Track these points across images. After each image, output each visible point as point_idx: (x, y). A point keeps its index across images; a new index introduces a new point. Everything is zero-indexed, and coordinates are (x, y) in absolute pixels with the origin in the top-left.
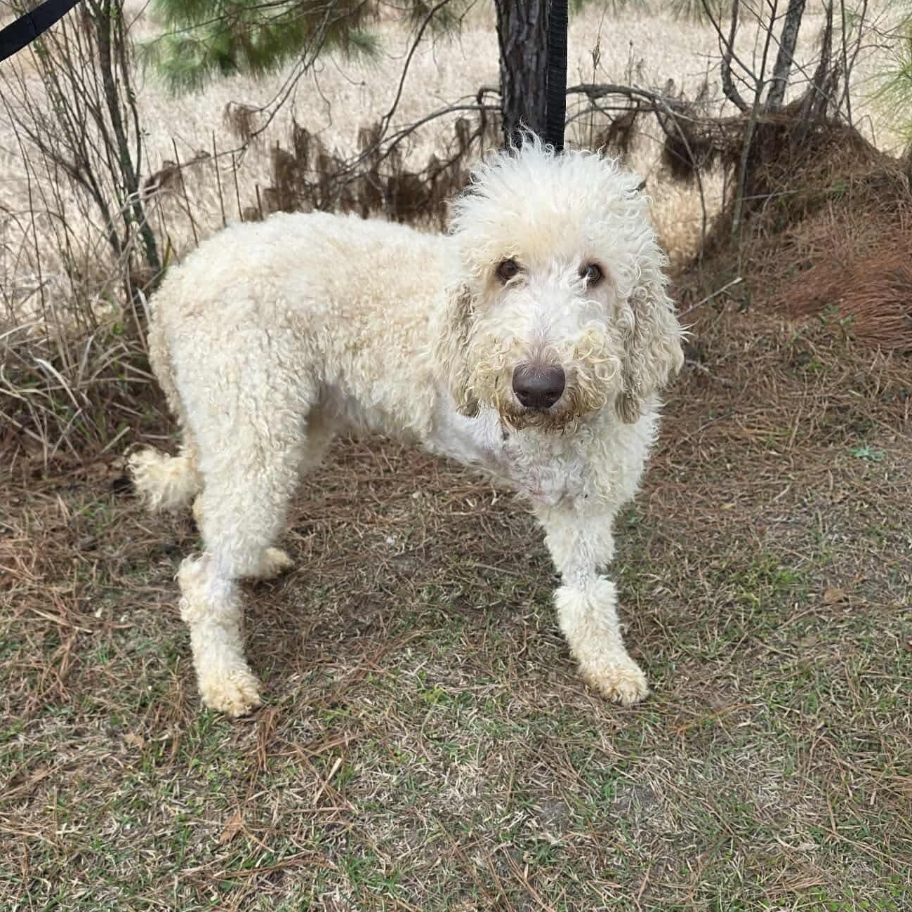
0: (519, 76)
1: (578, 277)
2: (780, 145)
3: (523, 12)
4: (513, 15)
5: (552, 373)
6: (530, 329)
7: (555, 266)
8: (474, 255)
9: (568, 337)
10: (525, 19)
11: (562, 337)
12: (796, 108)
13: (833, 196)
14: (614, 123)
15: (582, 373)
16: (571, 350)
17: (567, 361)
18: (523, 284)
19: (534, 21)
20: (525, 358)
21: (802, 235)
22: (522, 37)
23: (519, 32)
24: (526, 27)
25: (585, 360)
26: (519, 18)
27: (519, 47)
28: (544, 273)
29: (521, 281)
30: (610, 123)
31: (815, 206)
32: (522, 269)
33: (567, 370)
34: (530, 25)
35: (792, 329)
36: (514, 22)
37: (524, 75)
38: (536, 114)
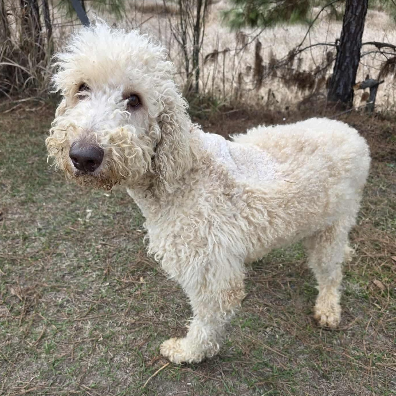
0: (347, 34)
1: (122, 99)
3: (354, 10)
4: (350, 11)
9: (108, 130)
10: (354, 12)
11: (104, 129)
14: (388, 60)
15: (115, 152)
16: (108, 137)
19: (357, 14)
20: (77, 138)
22: (352, 19)
23: (351, 18)
24: (354, 16)
25: (119, 146)
26: (352, 12)
27: (350, 23)
29: (87, 96)
30: (386, 60)
32: (88, 88)
34: (355, 15)
36: (350, 14)
37: (349, 34)
38: (350, 49)
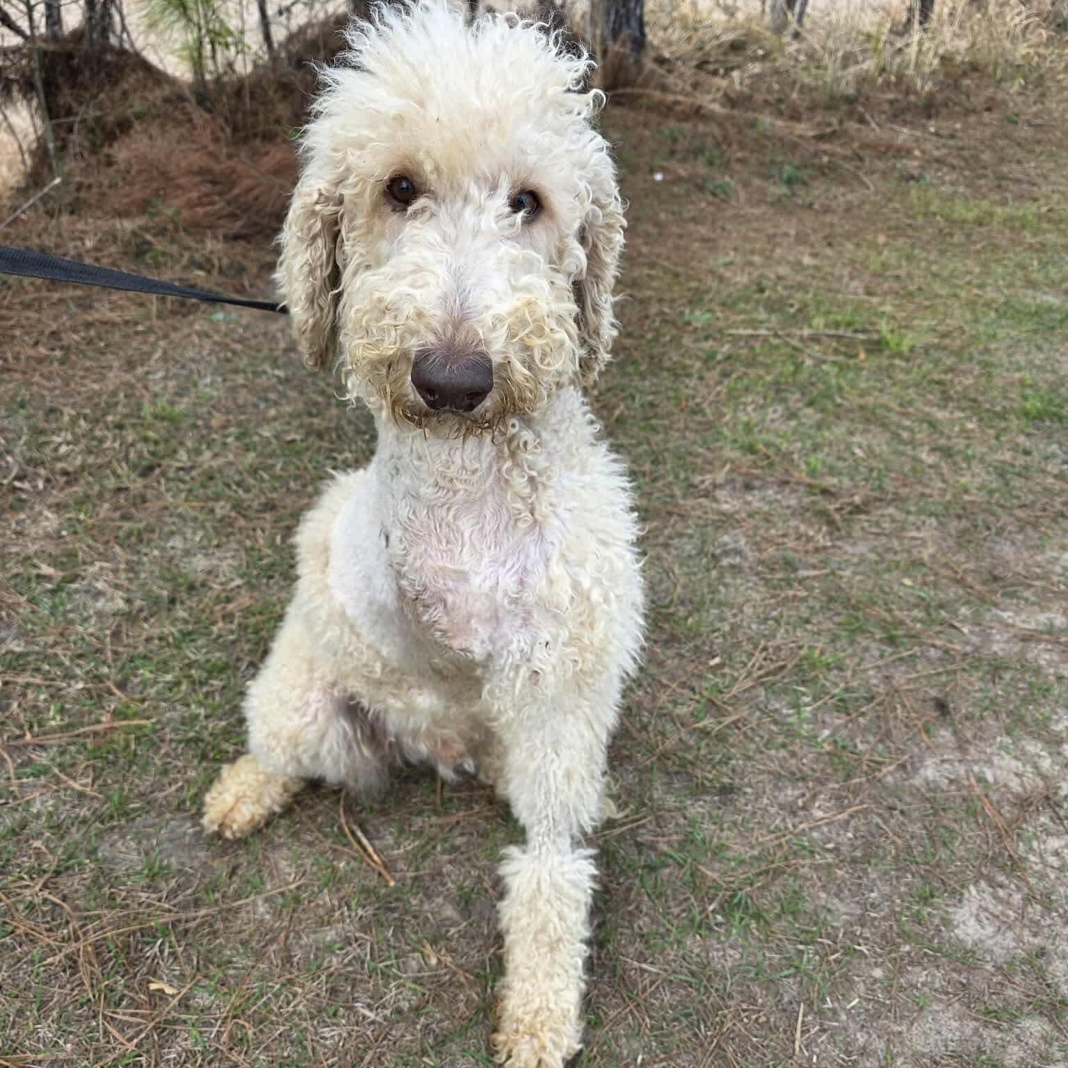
1: (508, 209)
2: (74, 73)
5: (475, 365)
6: (439, 292)
7: (474, 191)
8: (351, 159)
11: (488, 308)
12: (78, 36)
13: (139, 117)
15: (518, 365)
17: (497, 347)
18: (427, 214)
20: (431, 338)
21: (121, 152)
28: (459, 203)
29: (423, 210)
31: (124, 126)
33: (496, 359)
35: (128, 225)
